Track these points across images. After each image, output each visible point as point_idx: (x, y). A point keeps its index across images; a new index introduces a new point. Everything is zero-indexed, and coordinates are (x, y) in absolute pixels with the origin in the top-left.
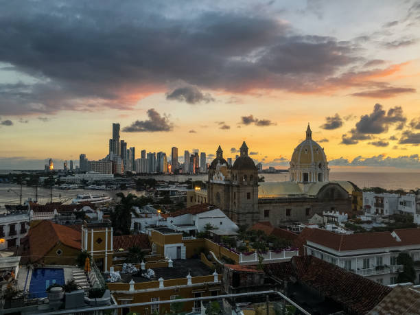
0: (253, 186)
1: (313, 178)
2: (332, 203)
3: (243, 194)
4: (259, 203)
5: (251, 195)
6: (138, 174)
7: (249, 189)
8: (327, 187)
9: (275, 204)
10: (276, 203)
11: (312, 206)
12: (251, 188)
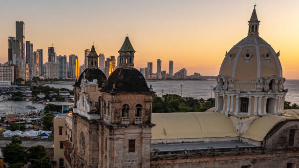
0: (140, 126)
1: (257, 107)
2: (289, 155)
3: (120, 142)
4: (151, 160)
5: (137, 144)
6: (46, 80)
7: (133, 133)
8: (284, 127)
9: (184, 161)
10: (186, 157)
11: (254, 162)
12: (138, 131)
